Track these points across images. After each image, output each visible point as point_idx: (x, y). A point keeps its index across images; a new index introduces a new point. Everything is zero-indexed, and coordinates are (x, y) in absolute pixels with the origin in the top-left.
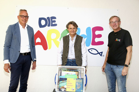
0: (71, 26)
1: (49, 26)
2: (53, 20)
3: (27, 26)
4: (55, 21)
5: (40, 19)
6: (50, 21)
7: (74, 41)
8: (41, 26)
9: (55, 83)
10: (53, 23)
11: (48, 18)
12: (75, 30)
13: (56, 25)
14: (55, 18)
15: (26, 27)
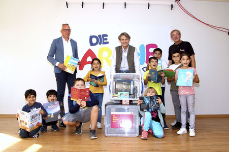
0: (124, 37)
1: (100, 44)
2: (105, 38)
3: (70, 39)
4: (106, 39)
5: (91, 37)
6: (102, 39)
7: (127, 52)
8: (92, 44)
9: (110, 90)
10: (105, 41)
11: (99, 36)
12: (127, 41)
13: (107, 43)
14: (107, 36)
15: (69, 41)
